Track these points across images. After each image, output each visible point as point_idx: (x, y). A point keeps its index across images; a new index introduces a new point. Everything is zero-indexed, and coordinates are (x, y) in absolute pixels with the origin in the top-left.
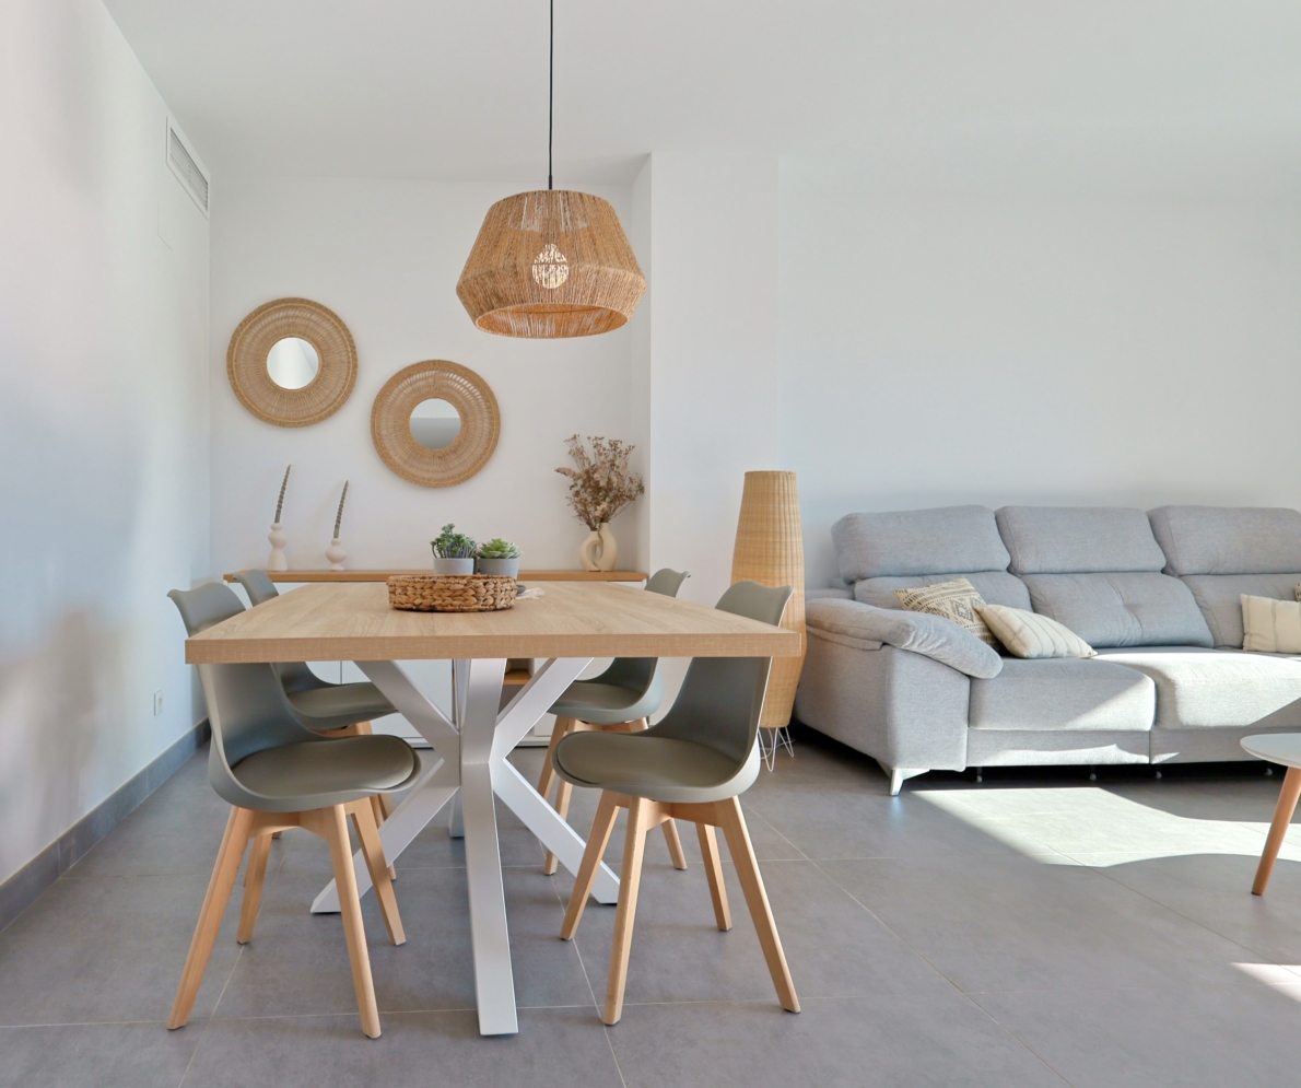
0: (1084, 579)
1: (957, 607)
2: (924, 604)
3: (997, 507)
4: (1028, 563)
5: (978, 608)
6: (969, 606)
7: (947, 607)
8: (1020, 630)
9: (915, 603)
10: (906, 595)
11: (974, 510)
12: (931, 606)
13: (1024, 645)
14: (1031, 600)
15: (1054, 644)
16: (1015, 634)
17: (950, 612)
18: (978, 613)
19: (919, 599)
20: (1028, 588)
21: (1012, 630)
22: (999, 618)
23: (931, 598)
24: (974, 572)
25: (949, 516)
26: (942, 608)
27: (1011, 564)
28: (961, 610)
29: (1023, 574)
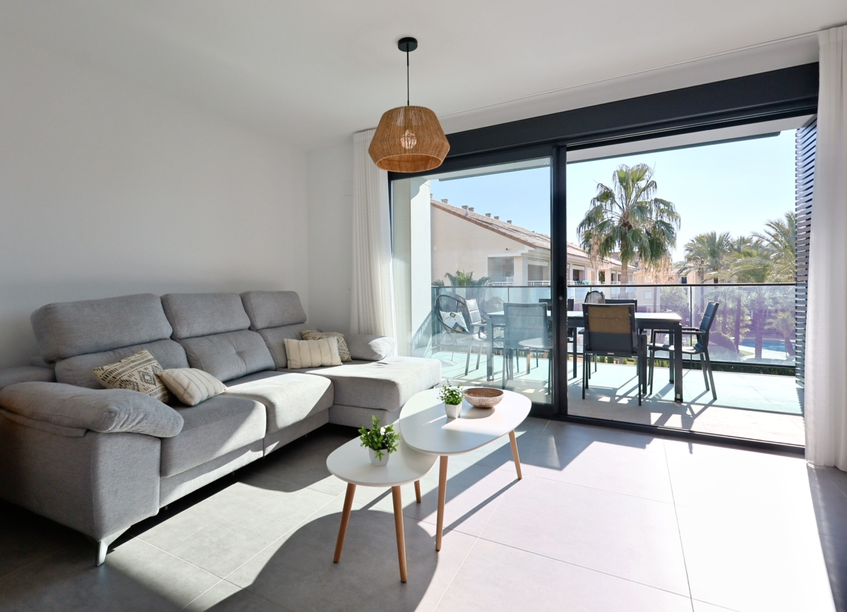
0: (215, 338)
1: (144, 376)
2: (118, 378)
3: (162, 294)
4: (184, 332)
5: (158, 373)
6: (152, 373)
7: (136, 378)
8: (188, 387)
9: (110, 377)
10: (102, 372)
11: (147, 297)
12: (124, 378)
13: (191, 397)
14: (187, 358)
15: (208, 391)
16: (185, 390)
17: (139, 381)
18: (158, 377)
19: (114, 374)
20: (185, 349)
21: (183, 387)
22: (174, 379)
23: (123, 372)
24: (150, 342)
25: (130, 303)
26: (133, 379)
27: (173, 334)
28: (147, 378)
29: (180, 339)
